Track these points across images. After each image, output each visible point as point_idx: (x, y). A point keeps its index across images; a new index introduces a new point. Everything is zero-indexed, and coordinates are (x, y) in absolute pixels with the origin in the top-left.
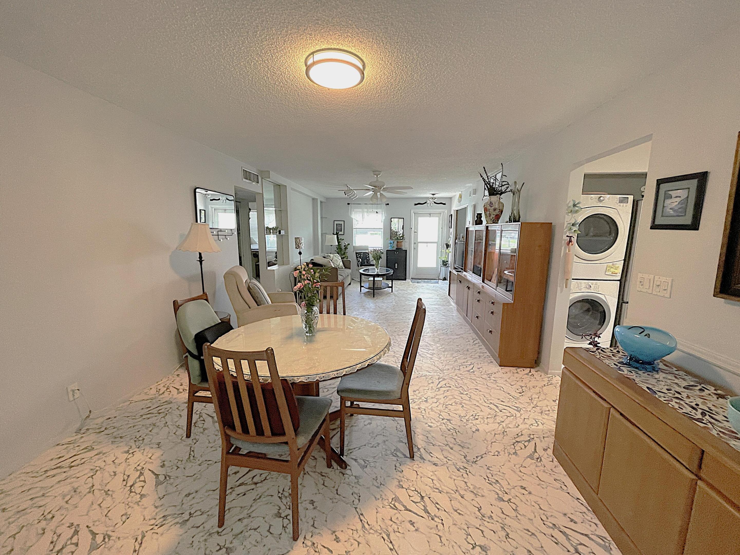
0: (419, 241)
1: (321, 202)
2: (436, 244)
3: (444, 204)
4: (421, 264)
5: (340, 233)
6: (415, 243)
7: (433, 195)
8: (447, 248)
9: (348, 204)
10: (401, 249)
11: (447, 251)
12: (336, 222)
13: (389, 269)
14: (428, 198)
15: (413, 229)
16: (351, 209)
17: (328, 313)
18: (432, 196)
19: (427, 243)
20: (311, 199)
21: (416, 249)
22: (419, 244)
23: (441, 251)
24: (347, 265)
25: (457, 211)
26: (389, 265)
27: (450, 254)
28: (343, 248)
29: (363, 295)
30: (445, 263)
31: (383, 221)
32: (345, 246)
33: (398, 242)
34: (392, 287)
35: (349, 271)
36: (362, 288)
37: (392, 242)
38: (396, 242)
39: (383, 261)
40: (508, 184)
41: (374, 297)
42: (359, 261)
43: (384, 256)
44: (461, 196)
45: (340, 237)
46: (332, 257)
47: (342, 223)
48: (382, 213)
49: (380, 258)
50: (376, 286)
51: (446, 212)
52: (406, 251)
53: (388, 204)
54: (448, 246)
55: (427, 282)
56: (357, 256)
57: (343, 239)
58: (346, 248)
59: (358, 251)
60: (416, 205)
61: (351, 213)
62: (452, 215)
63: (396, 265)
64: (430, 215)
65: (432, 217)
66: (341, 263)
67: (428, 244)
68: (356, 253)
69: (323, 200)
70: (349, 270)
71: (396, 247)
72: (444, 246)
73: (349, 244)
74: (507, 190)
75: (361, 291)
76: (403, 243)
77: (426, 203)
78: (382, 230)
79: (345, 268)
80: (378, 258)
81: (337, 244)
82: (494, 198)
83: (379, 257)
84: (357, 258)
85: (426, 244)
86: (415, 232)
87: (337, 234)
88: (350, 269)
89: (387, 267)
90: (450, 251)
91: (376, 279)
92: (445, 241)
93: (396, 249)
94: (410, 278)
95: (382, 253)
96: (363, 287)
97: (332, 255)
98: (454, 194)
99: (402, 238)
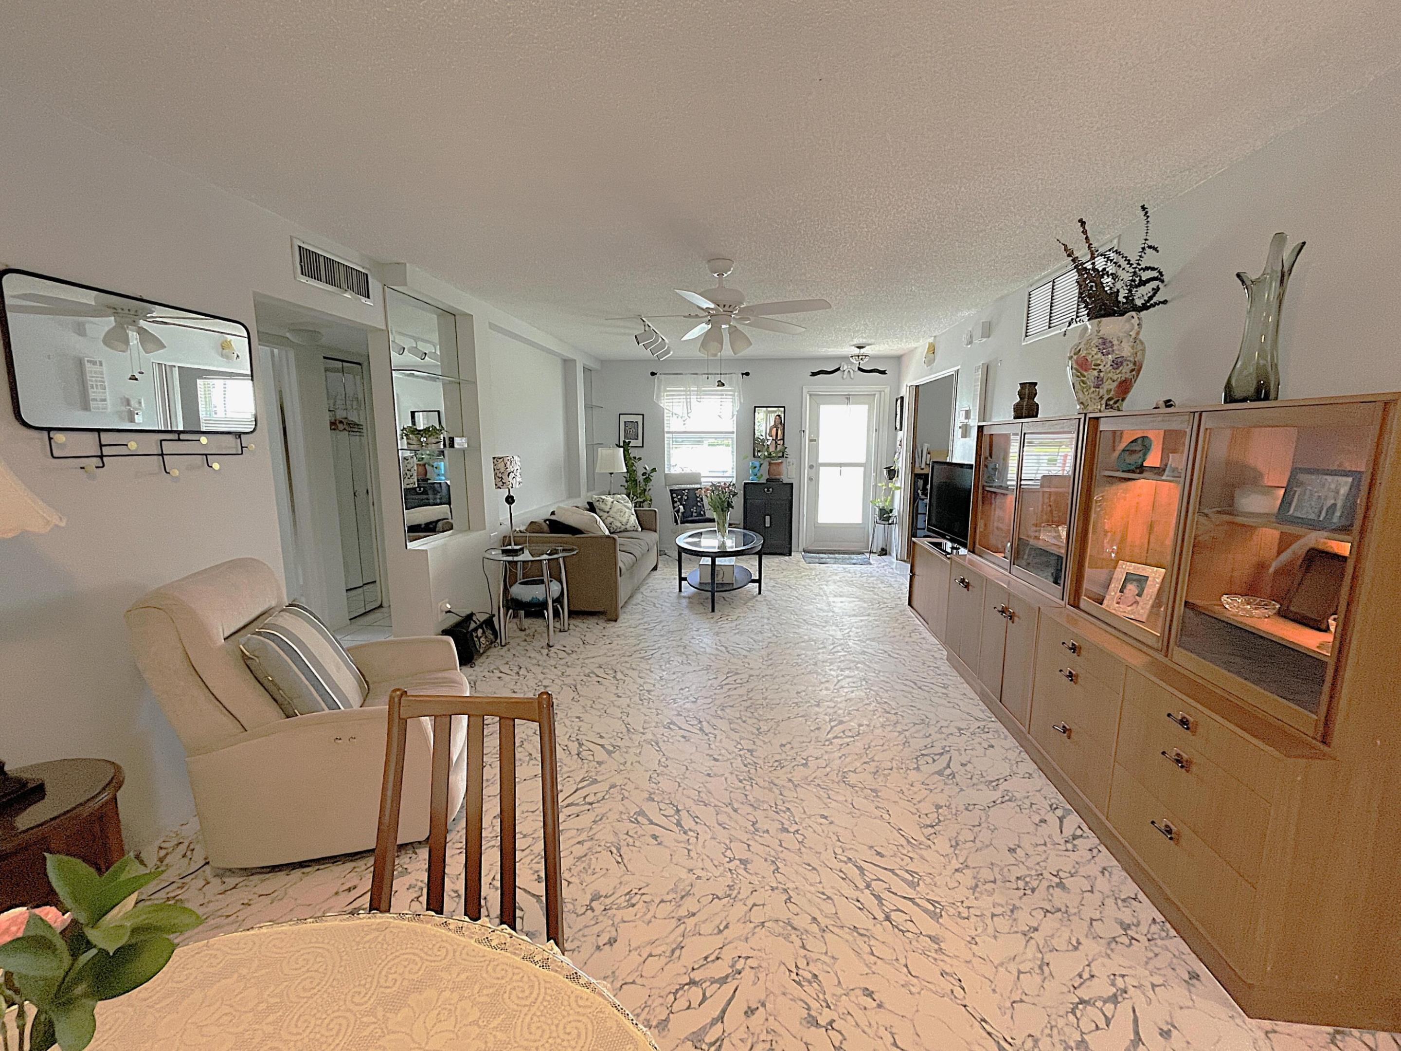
0: (821, 461)
1: (587, 370)
2: (862, 469)
3: (883, 372)
4: (824, 517)
5: (633, 443)
6: (811, 467)
7: (860, 347)
8: (891, 479)
9: (653, 374)
10: (778, 480)
11: (890, 485)
12: (623, 418)
13: (751, 533)
14: (845, 358)
15: (807, 432)
16: (659, 388)
17: (473, 910)
18: (857, 351)
19: (841, 465)
20: (559, 361)
21: (814, 480)
22: (822, 468)
23: (876, 485)
24: (646, 523)
25: (917, 387)
26: (750, 522)
27: (897, 492)
28: (641, 478)
29: (685, 602)
30: (885, 515)
31: (736, 413)
32: (644, 474)
33: (770, 464)
34: (759, 581)
35: (651, 537)
36: (683, 582)
37: (757, 464)
38: (766, 465)
39: (736, 513)
40: (1160, 278)
41: (713, 611)
42: (678, 511)
43: (738, 502)
44: (932, 349)
45: (633, 453)
46: (609, 503)
47: (639, 419)
48: (734, 395)
49: (730, 505)
50: (718, 580)
51: (887, 390)
52: (792, 484)
53: (747, 374)
54: (892, 473)
55: (843, 562)
56: (673, 498)
57: (640, 459)
58: (647, 480)
59: (676, 487)
60: (814, 374)
61: (659, 396)
62: (902, 398)
63: (768, 518)
64: (848, 399)
65: (853, 404)
66: (633, 518)
67: (843, 468)
68: (671, 491)
69: (591, 364)
70: (653, 534)
71: (766, 476)
72: (881, 472)
73: (654, 470)
74: (1155, 300)
75: (680, 590)
76: (783, 467)
77: (838, 369)
78: (735, 435)
79: (642, 529)
80: (725, 506)
81: (625, 470)
82: (1112, 326)
83: (726, 504)
84: (674, 502)
85: (839, 468)
86: (811, 441)
87: (626, 446)
88: (655, 531)
89: (745, 528)
90: (898, 485)
91: (719, 561)
92: (884, 461)
93: (768, 480)
94: (801, 549)
95: (735, 494)
96: (685, 579)
97: (609, 499)
98: (914, 345)
99: (781, 454)
